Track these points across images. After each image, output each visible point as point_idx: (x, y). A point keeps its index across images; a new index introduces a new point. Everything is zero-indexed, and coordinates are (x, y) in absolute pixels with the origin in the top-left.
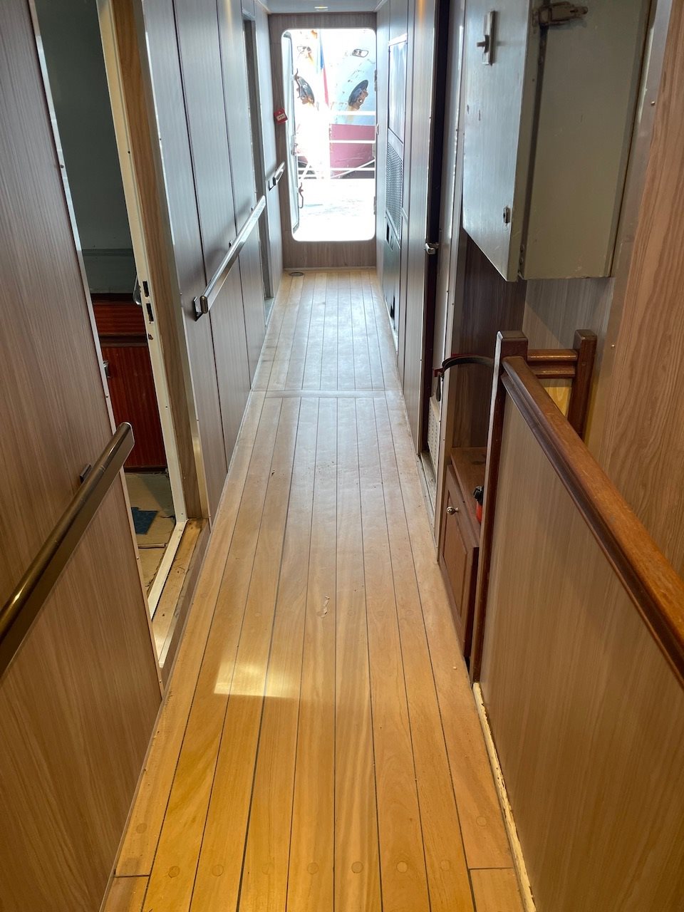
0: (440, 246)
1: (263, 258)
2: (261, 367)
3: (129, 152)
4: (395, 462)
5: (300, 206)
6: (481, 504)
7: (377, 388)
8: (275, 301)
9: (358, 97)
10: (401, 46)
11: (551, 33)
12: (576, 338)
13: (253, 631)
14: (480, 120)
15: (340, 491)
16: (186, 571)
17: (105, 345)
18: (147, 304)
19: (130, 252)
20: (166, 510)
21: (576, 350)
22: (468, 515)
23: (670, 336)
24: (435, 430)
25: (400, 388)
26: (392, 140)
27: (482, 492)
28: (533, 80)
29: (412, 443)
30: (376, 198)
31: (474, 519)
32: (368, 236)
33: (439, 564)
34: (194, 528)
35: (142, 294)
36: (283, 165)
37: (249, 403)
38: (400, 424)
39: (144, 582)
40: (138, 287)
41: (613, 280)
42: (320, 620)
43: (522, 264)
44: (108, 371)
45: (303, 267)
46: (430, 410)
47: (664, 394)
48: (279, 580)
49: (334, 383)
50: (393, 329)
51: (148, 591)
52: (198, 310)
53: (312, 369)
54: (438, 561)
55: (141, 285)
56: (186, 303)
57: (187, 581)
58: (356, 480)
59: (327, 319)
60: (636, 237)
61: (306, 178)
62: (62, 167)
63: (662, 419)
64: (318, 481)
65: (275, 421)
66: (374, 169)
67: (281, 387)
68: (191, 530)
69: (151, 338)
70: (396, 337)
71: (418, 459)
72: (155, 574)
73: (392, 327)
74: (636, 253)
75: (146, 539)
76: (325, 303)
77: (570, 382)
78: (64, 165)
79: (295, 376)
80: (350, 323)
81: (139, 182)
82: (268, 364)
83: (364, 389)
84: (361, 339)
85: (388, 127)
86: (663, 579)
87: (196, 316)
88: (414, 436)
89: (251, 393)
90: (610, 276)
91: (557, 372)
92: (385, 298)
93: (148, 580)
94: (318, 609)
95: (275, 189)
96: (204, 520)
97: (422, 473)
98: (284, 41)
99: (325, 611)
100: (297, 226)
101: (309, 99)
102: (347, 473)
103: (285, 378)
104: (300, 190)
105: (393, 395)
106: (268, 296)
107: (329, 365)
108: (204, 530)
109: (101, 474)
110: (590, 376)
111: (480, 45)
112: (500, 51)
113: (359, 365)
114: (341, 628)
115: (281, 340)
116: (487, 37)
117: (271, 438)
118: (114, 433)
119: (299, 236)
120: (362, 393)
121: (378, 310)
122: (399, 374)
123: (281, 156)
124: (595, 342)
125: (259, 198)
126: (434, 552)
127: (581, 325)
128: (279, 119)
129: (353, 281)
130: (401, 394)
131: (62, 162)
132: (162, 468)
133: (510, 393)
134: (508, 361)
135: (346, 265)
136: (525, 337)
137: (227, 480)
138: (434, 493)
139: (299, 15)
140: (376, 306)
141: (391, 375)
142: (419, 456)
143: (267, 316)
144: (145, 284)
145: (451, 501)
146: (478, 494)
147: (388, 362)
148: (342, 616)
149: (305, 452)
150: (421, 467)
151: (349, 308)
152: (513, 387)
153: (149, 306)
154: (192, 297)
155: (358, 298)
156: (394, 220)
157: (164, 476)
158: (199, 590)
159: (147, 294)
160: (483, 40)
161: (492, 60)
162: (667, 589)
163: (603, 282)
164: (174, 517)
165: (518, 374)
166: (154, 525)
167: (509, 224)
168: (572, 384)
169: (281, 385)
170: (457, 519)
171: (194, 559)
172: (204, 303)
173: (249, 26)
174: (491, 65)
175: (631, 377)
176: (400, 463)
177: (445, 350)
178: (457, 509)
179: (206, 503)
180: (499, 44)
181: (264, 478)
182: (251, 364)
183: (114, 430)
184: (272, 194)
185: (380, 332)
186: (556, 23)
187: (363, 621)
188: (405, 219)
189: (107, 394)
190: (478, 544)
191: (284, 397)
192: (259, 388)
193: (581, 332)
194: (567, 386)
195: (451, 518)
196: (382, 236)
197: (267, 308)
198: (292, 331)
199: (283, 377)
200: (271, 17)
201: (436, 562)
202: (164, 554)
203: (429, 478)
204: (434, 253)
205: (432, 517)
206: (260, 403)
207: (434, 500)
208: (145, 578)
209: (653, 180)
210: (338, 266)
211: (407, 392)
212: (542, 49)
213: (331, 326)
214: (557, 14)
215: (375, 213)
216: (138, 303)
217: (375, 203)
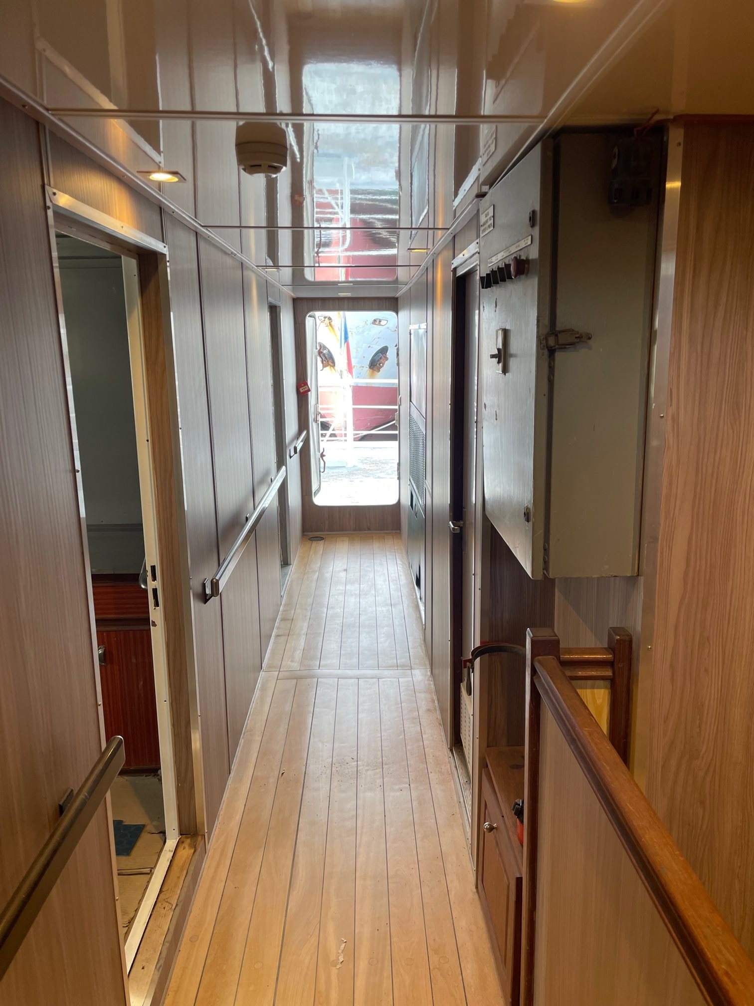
0: (464, 524)
1: (281, 524)
2: (274, 643)
3: (148, 441)
4: (424, 758)
5: (322, 470)
6: (522, 822)
7: (403, 666)
8: (292, 569)
9: (378, 361)
10: (421, 331)
11: (558, 355)
12: (610, 638)
13: (252, 988)
14: (496, 419)
15: (361, 795)
16: (174, 907)
17: (103, 629)
18: (153, 589)
19: (138, 528)
20: (155, 823)
21: (611, 649)
22: (508, 832)
23: (708, 638)
24: (467, 722)
25: (428, 667)
26: (415, 414)
27: (522, 807)
28: (544, 395)
29: (443, 734)
30: (399, 464)
31: (515, 839)
32: (392, 501)
33: (478, 891)
34: (187, 847)
35: (149, 578)
36: (305, 433)
37: (259, 685)
38: (429, 710)
39: (121, 921)
40: (145, 571)
41: (642, 579)
42: (334, 971)
43: (546, 563)
44: (103, 658)
45: (324, 531)
46: (462, 698)
47: (710, 700)
48: (286, 916)
49: (355, 660)
50: (419, 600)
51: (127, 934)
52: (208, 591)
53: (331, 645)
54: (477, 887)
55: (149, 569)
56: (195, 584)
57: (174, 922)
58: (379, 782)
59: (348, 587)
60: (660, 538)
61: (328, 441)
62: (78, 471)
63: (712, 726)
64: (335, 783)
65: (288, 708)
66: (397, 432)
67: (295, 666)
68: (183, 851)
69: (154, 625)
70: (422, 608)
71: (450, 755)
72: (137, 911)
73: (419, 597)
74: (662, 553)
75: (128, 862)
76: (346, 570)
77: (608, 683)
78: (80, 469)
79: (310, 654)
80: (373, 592)
81: (155, 469)
82: (283, 639)
83: (389, 667)
84: (384, 609)
85: (410, 401)
86: (724, 951)
87: (205, 598)
88: (444, 724)
89: (262, 674)
90: (638, 575)
91: (594, 673)
92: (410, 566)
93: (127, 920)
94: (333, 957)
95: (296, 458)
96: (200, 838)
97: (455, 772)
98: (309, 322)
99: (341, 959)
100: (318, 490)
101: (330, 363)
102: (370, 772)
103: (301, 655)
104: (322, 456)
105: (420, 676)
106: (285, 563)
107: (350, 640)
108: (199, 850)
109: (84, 803)
110: (629, 678)
111: (493, 356)
112: (513, 363)
113: (382, 639)
114: (360, 982)
115: (298, 611)
116: (499, 350)
117: (282, 729)
118: (103, 749)
119: (320, 500)
120: (386, 673)
121: (403, 578)
122: (427, 650)
123: (303, 424)
124: (631, 641)
125: (279, 468)
126: (471, 877)
127: (614, 622)
128: (301, 390)
129: (376, 545)
130: (429, 673)
131: (78, 466)
132: (154, 770)
133: (544, 700)
134: (539, 662)
135: (369, 529)
136: (557, 636)
137: (230, 782)
138: (468, 800)
139: (324, 300)
140: (401, 573)
141: (417, 650)
142: (451, 750)
143: (283, 585)
144: (153, 568)
145: (488, 812)
146: (517, 809)
147: (415, 637)
148: (362, 965)
149: (320, 745)
150: (453, 765)
151: (372, 575)
152: (547, 693)
153: (155, 591)
154: (202, 577)
155: (381, 564)
156: (418, 488)
157: (156, 780)
158: (188, 932)
159: (154, 579)
160: (496, 352)
161: (505, 370)
162: (729, 964)
163: (632, 580)
164: (164, 833)
165: (551, 678)
166: (140, 843)
167: (531, 523)
168: (611, 686)
169: (296, 664)
170: (495, 837)
171: (185, 889)
172: (215, 585)
173: (274, 311)
174: (505, 374)
175: (673, 680)
176: (430, 760)
177: (474, 639)
178: (495, 825)
179: (202, 815)
180: (511, 356)
181: (272, 780)
182: (263, 639)
183: (104, 745)
184: (293, 462)
185: (406, 602)
186: (563, 346)
187: (387, 973)
188: (429, 491)
189: (100, 702)
190: (521, 873)
191: (298, 678)
192: (271, 667)
193: (615, 630)
194: (606, 688)
195: (490, 836)
196: (405, 501)
197: (284, 576)
198: (310, 601)
199: (298, 654)
200: (295, 301)
201: (475, 890)
202: (149, 882)
203: (463, 780)
204: (458, 532)
205: (468, 830)
206: (271, 685)
207: (469, 808)
208: (123, 915)
209: (670, 484)
210: (360, 530)
211: (436, 671)
212: (551, 369)
213: (352, 595)
214: (562, 339)
215: (399, 478)
216: (143, 586)
217: (399, 469)
